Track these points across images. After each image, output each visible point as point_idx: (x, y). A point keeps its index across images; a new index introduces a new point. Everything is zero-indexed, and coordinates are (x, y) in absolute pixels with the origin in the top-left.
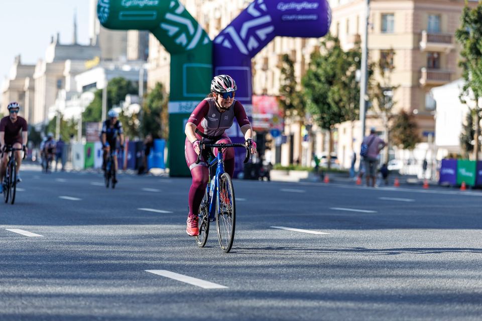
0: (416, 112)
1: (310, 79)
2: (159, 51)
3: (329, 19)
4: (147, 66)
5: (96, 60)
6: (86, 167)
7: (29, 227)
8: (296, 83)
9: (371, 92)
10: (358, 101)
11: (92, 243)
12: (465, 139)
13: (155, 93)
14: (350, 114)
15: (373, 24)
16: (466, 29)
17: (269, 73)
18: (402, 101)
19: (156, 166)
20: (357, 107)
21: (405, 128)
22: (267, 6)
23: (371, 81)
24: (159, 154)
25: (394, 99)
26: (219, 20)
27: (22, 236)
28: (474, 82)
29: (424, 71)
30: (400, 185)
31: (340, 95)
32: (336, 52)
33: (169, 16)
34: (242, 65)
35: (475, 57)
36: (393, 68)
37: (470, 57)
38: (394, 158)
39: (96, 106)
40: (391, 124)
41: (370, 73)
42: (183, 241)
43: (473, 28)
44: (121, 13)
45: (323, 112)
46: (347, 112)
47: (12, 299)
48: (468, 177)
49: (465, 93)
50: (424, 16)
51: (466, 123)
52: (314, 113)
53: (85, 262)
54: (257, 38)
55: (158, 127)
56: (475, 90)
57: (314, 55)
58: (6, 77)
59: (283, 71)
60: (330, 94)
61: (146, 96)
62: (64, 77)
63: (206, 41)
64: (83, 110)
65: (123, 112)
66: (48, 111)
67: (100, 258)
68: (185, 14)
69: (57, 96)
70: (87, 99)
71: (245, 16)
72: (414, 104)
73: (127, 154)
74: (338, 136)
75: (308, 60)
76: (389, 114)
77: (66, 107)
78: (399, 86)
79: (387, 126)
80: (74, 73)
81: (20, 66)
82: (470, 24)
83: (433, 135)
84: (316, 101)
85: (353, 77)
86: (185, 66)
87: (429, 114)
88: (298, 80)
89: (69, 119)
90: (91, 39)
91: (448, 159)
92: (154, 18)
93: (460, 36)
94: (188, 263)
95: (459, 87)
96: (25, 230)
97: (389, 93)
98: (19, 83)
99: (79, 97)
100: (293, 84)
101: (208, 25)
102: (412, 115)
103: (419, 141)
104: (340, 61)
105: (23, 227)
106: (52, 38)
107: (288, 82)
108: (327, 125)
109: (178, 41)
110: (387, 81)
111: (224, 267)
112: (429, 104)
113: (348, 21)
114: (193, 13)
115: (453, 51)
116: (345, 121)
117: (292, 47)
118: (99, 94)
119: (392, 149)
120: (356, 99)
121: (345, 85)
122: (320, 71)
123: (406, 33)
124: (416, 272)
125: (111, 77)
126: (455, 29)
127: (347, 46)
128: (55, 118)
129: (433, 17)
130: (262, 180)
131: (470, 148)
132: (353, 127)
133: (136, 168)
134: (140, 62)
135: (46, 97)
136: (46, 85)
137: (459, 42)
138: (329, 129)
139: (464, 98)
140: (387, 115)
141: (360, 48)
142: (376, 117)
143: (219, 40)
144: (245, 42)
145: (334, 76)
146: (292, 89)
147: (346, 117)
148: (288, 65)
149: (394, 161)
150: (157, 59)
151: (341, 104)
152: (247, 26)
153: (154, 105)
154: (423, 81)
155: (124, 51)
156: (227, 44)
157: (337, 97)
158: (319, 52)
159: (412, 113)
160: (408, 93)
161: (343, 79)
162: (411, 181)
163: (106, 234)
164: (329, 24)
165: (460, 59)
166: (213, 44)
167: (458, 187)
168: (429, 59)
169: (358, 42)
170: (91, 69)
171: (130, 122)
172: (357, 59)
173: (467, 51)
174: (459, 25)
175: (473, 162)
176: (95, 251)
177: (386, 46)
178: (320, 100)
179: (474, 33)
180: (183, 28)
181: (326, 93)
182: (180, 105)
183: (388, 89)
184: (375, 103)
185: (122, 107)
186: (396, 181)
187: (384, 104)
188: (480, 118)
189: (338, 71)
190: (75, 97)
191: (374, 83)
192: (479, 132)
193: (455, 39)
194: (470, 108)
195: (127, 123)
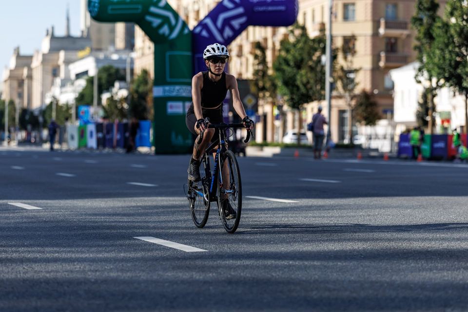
0: (376, 92)
1: (280, 64)
2: (144, 41)
3: (296, 9)
4: (134, 55)
5: (87, 51)
6: (79, 147)
7: (29, 201)
8: (267, 67)
9: (335, 75)
10: (324, 83)
11: (86, 215)
12: (421, 115)
13: (141, 79)
14: (317, 95)
15: (336, 13)
16: (420, 16)
17: (244, 59)
18: (363, 82)
19: (142, 145)
20: (323, 88)
21: (367, 107)
23: (335, 65)
24: (145, 134)
25: (357, 80)
26: (198, 12)
27: (23, 209)
28: (428, 63)
29: (383, 55)
30: (363, 158)
31: (307, 78)
32: (303, 39)
35: (428, 41)
36: (355, 52)
37: (424, 41)
38: (357, 134)
39: (88, 92)
40: (353, 103)
41: (334, 58)
42: (168, 211)
43: (425, 15)
44: (110, 7)
45: (292, 93)
46: (314, 93)
47: (14, 265)
48: (424, 150)
49: (419, 74)
50: (382, 5)
51: (421, 101)
52: (284, 94)
53: (79, 232)
54: (232, 28)
55: (145, 109)
56: (429, 71)
57: (284, 42)
58: (6, 67)
59: (256, 57)
60: (298, 77)
61: (132, 81)
62: (59, 67)
63: (186, 31)
64: (76, 95)
65: (112, 97)
66: (45, 97)
67: (94, 228)
68: (168, 7)
69: (52, 84)
70: (79, 85)
71: (220, 8)
72: (374, 85)
73: (117, 135)
74: (307, 115)
75: (278, 46)
76: (352, 94)
77: (61, 93)
78: (361, 69)
80: (68, 62)
81: (19, 57)
82: (423, 11)
83: (392, 112)
84: (286, 83)
85: (319, 61)
86: (168, 54)
87: (388, 93)
88: (270, 65)
89: (64, 104)
90: (83, 32)
91: (405, 133)
92: (139, 11)
93: (414, 23)
94: (171, 231)
95: (414, 69)
96: (26, 203)
97: (352, 76)
98: (18, 73)
99: (73, 84)
100: (265, 69)
101: (187, 17)
102: (372, 94)
103: (380, 118)
104: (307, 48)
105: (24, 201)
107: (261, 67)
108: (296, 105)
109: (161, 31)
110: (349, 64)
112: (387, 84)
113: (313, 11)
114: (174, 5)
115: (409, 36)
116: (312, 101)
117: (263, 35)
118: (91, 81)
119: (355, 126)
120: (322, 81)
121: (312, 69)
122: (289, 57)
123: (366, 21)
124: (376, 235)
125: (101, 65)
126: (410, 17)
127: (313, 33)
128: (51, 103)
129: (390, 6)
130: (239, 155)
131: (426, 123)
133: (125, 146)
134: (127, 51)
135: (43, 85)
136: (43, 74)
137: (414, 28)
138: (298, 108)
139: (421, 78)
140: (350, 96)
141: (324, 35)
142: (340, 97)
143: (198, 30)
144: (221, 31)
145: (302, 60)
146: (264, 73)
147: (314, 98)
148: (260, 51)
149: (357, 137)
150: (143, 48)
151: (309, 86)
152: (222, 17)
153: (141, 89)
154: (382, 64)
155: (113, 42)
156: (204, 33)
157: (305, 80)
158: (288, 39)
159: (372, 92)
160: (368, 75)
161: (310, 63)
162: (373, 154)
163: (99, 206)
164: (296, 14)
165: (415, 43)
166: (192, 33)
168: (387, 44)
169: (322, 29)
170: (82, 58)
171: (119, 105)
172: (322, 45)
173: (421, 35)
174: (414, 12)
175: (428, 136)
177: (348, 33)
178: (290, 83)
179: (428, 20)
180: (166, 20)
181: (295, 75)
182: (163, 89)
183: (351, 72)
184: (339, 84)
185: (111, 91)
187: (347, 85)
188: (434, 96)
189: (305, 56)
190: (69, 84)
191: (338, 67)
192: (434, 109)
193: (410, 25)
194: (424, 88)
195: (116, 107)
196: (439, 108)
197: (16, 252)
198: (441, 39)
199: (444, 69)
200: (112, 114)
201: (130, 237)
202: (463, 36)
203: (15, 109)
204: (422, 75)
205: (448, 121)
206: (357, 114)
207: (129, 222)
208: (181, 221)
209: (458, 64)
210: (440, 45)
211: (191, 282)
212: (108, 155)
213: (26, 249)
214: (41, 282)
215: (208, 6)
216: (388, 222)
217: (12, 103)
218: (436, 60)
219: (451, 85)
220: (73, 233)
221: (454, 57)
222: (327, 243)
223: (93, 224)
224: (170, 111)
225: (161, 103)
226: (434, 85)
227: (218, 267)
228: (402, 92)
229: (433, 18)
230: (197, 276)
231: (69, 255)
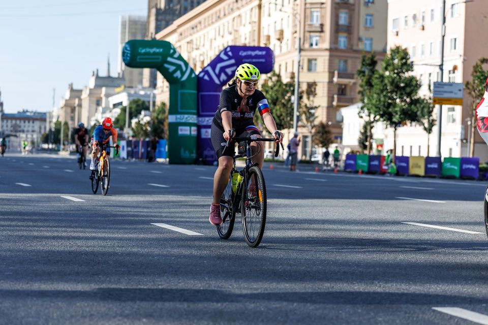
0: (330, 123)
2: (163, 82)
4: (155, 92)
5: (122, 87)
6: (114, 157)
7: (76, 195)
9: (301, 110)
10: (293, 116)
11: (117, 206)
12: (362, 141)
13: (161, 109)
14: (287, 124)
15: (303, 66)
16: (363, 69)
18: (321, 116)
19: (160, 157)
20: (292, 119)
21: (323, 134)
22: (232, 53)
23: (301, 103)
24: (162, 149)
25: (316, 115)
26: (203, 62)
27: (71, 201)
28: (368, 104)
29: (336, 96)
30: (319, 170)
31: (281, 112)
32: (279, 83)
33: (169, 59)
34: (216, 91)
35: (369, 87)
36: (316, 94)
37: (366, 88)
38: (316, 153)
39: (122, 117)
40: (313, 131)
41: (300, 98)
42: (176, 205)
43: (367, 69)
44: (138, 57)
46: (285, 123)
47: (63, 241)
48: (364, 166)
49: (362, 111)
50: (336, 61)
51: (363, 131)
53: (112, 218)
54: (226, 74)
55: (162, 131)
56: (368, 109)
57: (264, 86)
58: (63, 98)
61: (154, 111)
62: (101, 98)
63: (193, 75)
65: (139, 121)
66: (91, 120)
67: (122, 216)
68: (180, 58)
69: (96, 111)
70: (116, 112)
71: (218, 60)
72: (329, 118)
73: (142, 149)
76: (313, 125)
78: (319, 106)
79: (311, 132)
80: (108, 96)
81: (72, 90)
82: (366, 66)
83: (341, 138)
85: (289, 100)
87: (339, 125)
90: (119, 74)
91: (350, 154)
92: (160, 60)
93: (359, 74)
94: (178, 219)
95: (358, 108)
96: (73, 197)
97: (313, 111)
98: (72, 102)
99: (111, 112)
101: (195, 65)
102: (327, 125)
103: (332, 142)
104: (281, 90)
105: (72, 195)
106: (94, 72)
109: (175, 75)
110: (311, 103)
111: (201, 222)
112: (338, 118)
113: (286, 64)
114: (185, 57)
115: (355, 84)
116: (284, 128)
118: (124, 110)
119: (314, 147)
120: (291, 115)
121: (284, 105)
123: (324, 72)
124: (326, 226)
125: (132, 98)
126: (356, 70)
127: (285, 79)
128: (95, 124)
129: (342, 62)
131: (365, 147)
132: (289, 133)
133: (147, 158)
134: (151, 89)
135: (89, 112)
136: (90, 103)
137: (359, 78)
139: (362, 114)
140: (311, 125)
141: (294, 81)
142: (304, 126)
143: (202, 75)
144: (218, 76)
145: (277, 99)
147: (285, 126)
149: (316, 155)
150: (162, 87)
151: (282, 118)
152: (219, 66)
153: (160, 117)
154: (335, 103)
155: (141, 82)
156: (206, 78)
157: (278, 113)
158: (267, 84)
159: (327, 124)
160: (325, 111)
161: (283, 101)
164: (273, 65)
165: (359, 89)
166: (197, 77)
167: (357, 172)
168: (339, 89)
169: (293, 77)
170: (118, 93)
171: (144, 128)
172: (292, 89)
173: (364, 84)
174: (359, 67)
175: (367, 156)
176: (118, 211)
177: (311, 80)
179: (368, 72)
180: (179, 67)
182: (176, 117)
183: (312, 108)
184: (304, 117)
185: (139, 118)
186: (317, 168)
187: (309, 118)
188: (372, 128)
189: (280, 96)
190: (108, 111)
191: (303, 104)
192: (371, 137)
193: (356, 76)
194: (365, 121)
195: (142, 129)
196: (375, 137)
197: (65, 231)
198: (378, 87)
199: (379, 108)
200: (139, 134)
201: (148, 222)
202: (394, 85)
203: (68, 129)
204: (364, 113)
205: (382, 146)
206: (316, 139)
207: (148, 212)
208: (185, 212)
209: (390, 105)
210: (377, 91)
211: (190, 257)
212: (135, 163)
213: (72, 229)
214: (82, 254)
215: (211, 58)
216: (335, 217)
217: (66, 124)
218: (374, 102)
219: (384, 120)
220: (107, 219)
221: (387, 99)
222: (290, 231)
223: (122, 213)
224: (180, 133)
225: (174, 127)
226: (372, 119)
227: (211, 247)
228: (349, 124)
229: (373, 71)
230: (195, 252)
231: (103, 235)
